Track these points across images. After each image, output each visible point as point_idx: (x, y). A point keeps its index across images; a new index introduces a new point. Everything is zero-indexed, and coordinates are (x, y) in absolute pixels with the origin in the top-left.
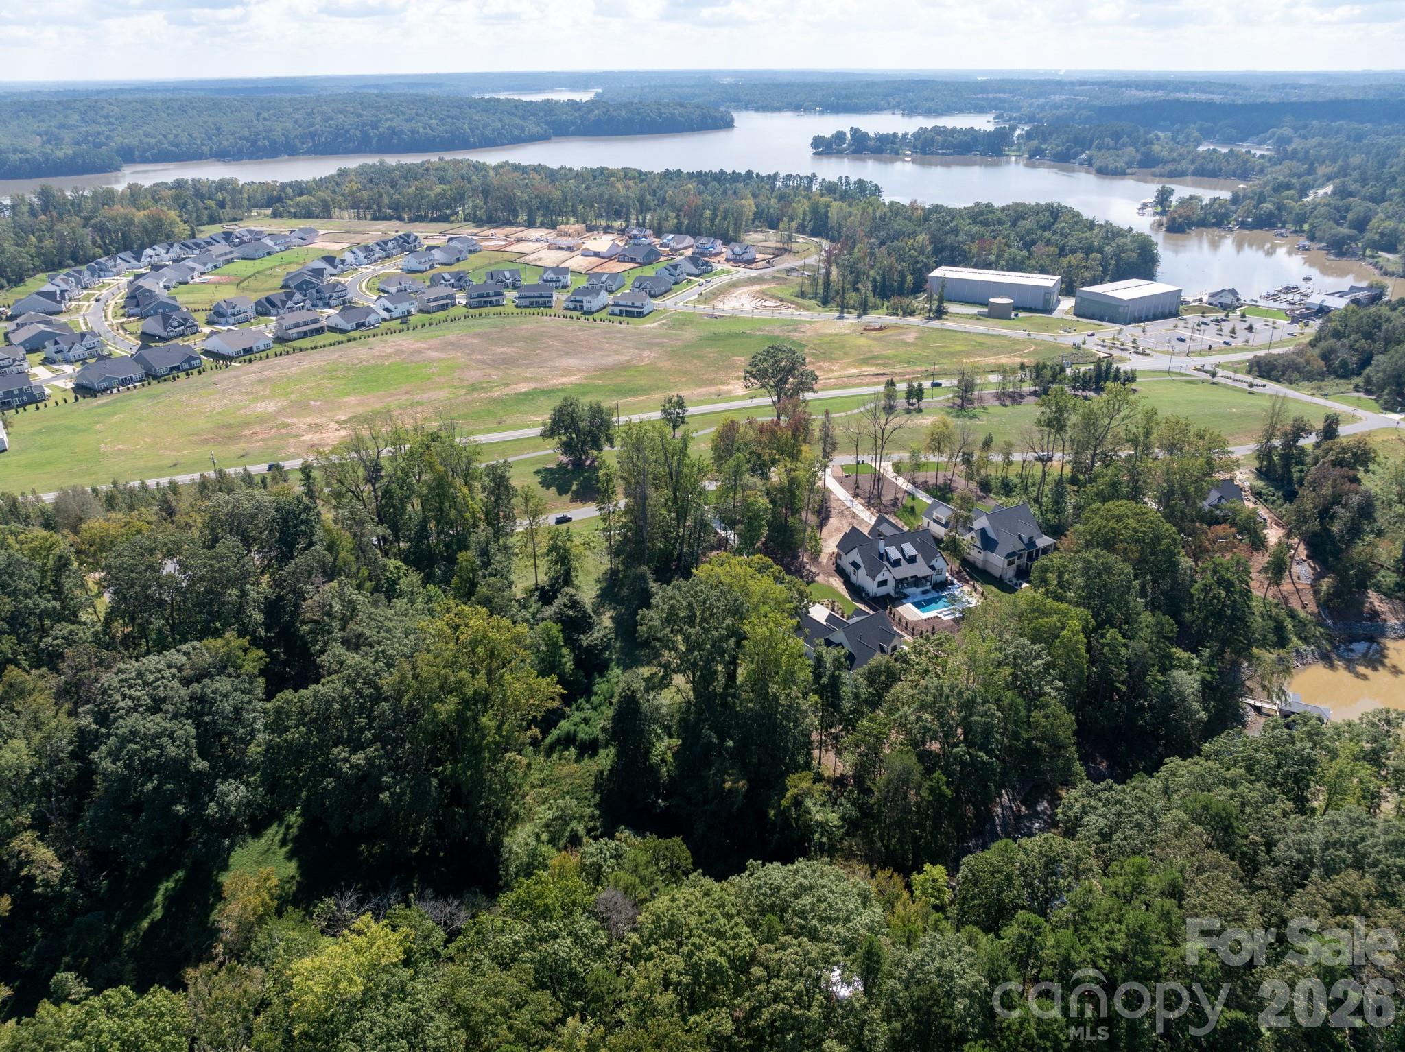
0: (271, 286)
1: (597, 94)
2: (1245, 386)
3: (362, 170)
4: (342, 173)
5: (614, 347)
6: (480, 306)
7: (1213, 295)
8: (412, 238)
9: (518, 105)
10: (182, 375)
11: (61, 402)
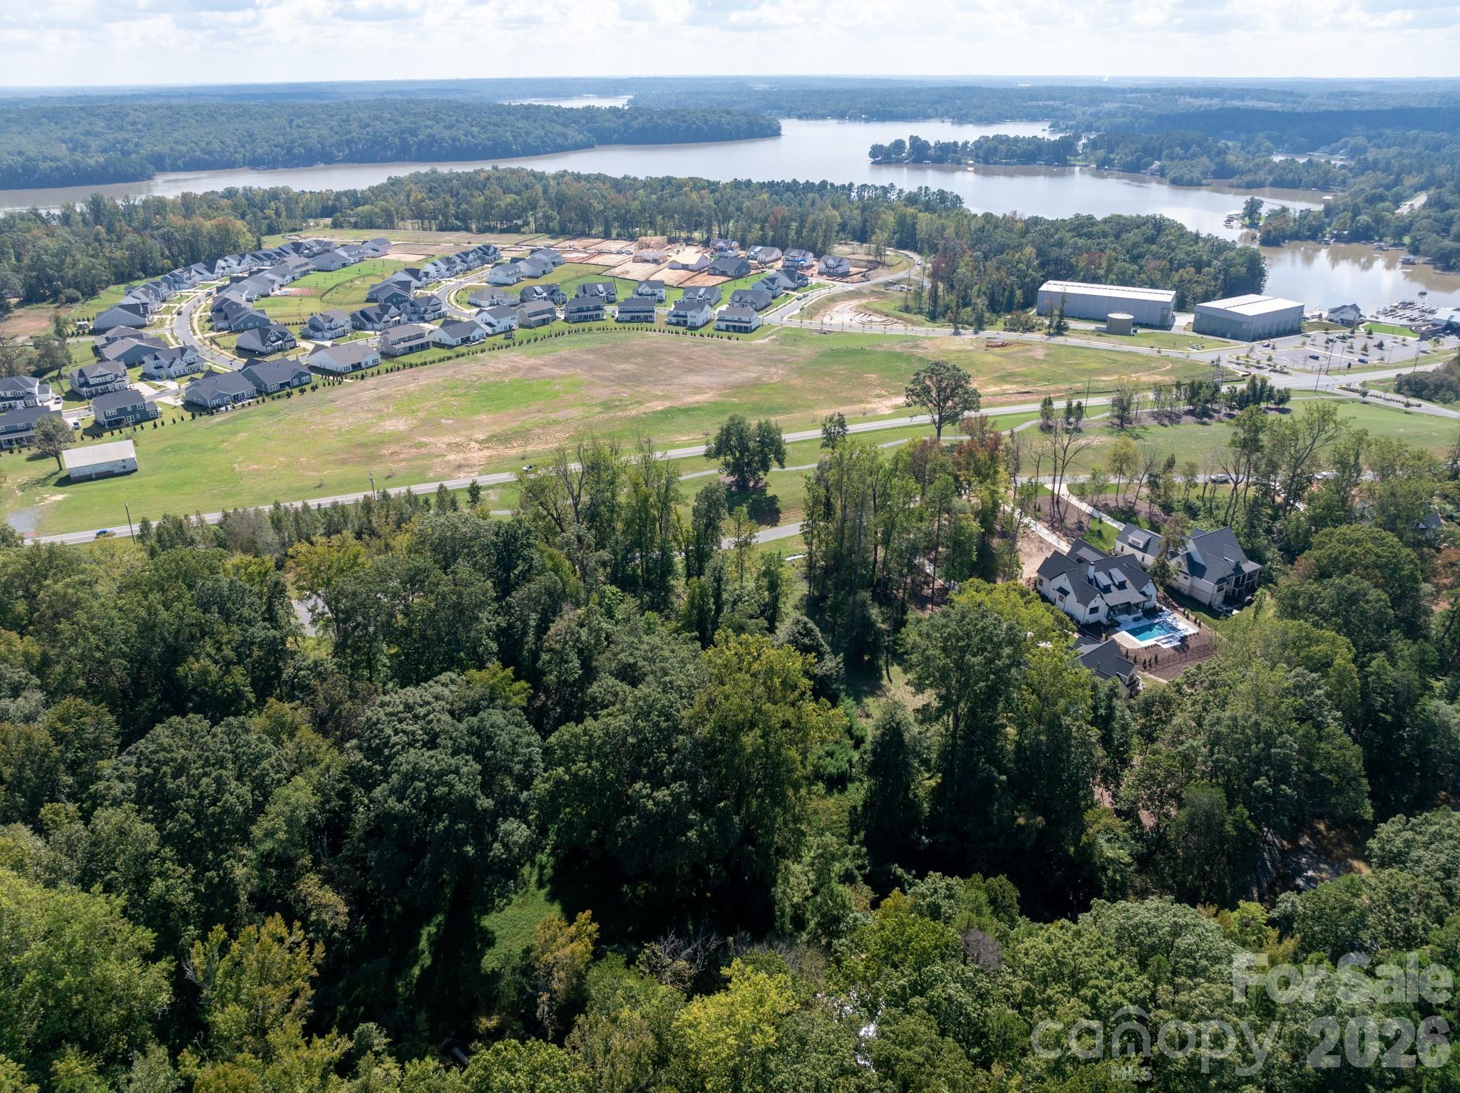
0: (356, 300)
1: (629, 101)
2: (1402, 407)
3: (416, 178)
4: (394, 182)
5: (737, 364)
6: (580, 320)
7: (1333, 311)
8: (492, 250)
9: (559, 112)
10: (296, 391)
11: (178, 420)
